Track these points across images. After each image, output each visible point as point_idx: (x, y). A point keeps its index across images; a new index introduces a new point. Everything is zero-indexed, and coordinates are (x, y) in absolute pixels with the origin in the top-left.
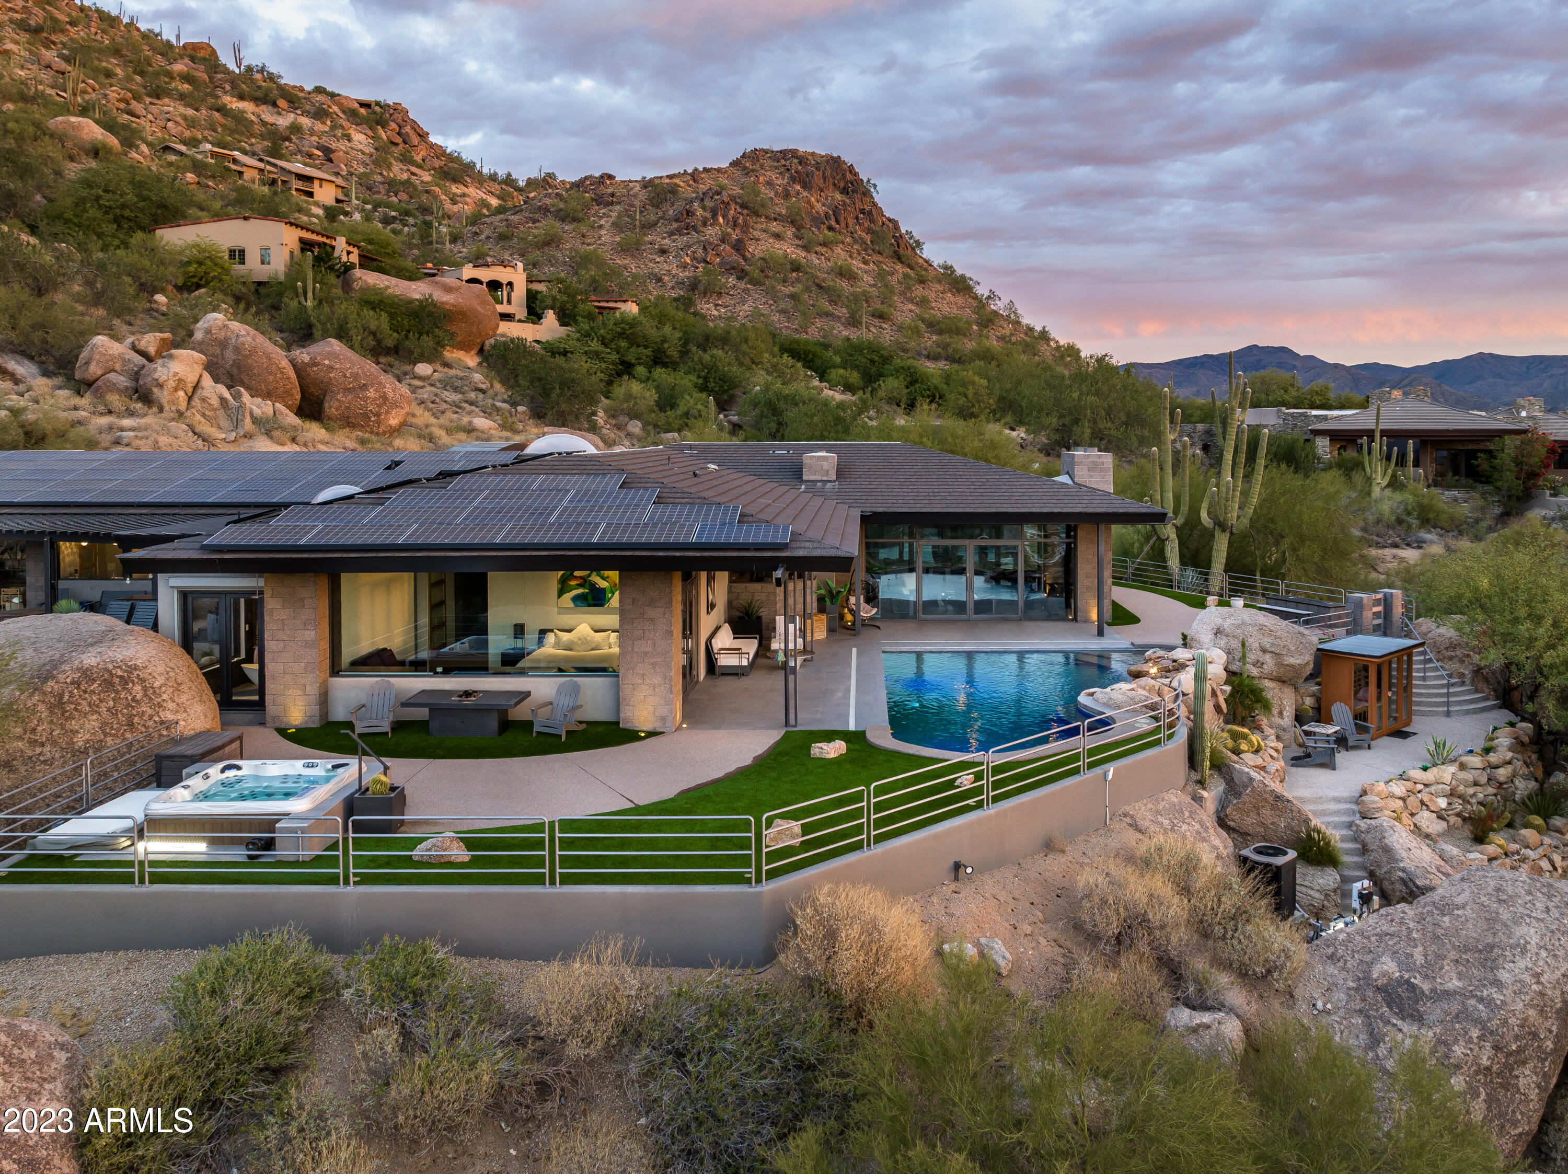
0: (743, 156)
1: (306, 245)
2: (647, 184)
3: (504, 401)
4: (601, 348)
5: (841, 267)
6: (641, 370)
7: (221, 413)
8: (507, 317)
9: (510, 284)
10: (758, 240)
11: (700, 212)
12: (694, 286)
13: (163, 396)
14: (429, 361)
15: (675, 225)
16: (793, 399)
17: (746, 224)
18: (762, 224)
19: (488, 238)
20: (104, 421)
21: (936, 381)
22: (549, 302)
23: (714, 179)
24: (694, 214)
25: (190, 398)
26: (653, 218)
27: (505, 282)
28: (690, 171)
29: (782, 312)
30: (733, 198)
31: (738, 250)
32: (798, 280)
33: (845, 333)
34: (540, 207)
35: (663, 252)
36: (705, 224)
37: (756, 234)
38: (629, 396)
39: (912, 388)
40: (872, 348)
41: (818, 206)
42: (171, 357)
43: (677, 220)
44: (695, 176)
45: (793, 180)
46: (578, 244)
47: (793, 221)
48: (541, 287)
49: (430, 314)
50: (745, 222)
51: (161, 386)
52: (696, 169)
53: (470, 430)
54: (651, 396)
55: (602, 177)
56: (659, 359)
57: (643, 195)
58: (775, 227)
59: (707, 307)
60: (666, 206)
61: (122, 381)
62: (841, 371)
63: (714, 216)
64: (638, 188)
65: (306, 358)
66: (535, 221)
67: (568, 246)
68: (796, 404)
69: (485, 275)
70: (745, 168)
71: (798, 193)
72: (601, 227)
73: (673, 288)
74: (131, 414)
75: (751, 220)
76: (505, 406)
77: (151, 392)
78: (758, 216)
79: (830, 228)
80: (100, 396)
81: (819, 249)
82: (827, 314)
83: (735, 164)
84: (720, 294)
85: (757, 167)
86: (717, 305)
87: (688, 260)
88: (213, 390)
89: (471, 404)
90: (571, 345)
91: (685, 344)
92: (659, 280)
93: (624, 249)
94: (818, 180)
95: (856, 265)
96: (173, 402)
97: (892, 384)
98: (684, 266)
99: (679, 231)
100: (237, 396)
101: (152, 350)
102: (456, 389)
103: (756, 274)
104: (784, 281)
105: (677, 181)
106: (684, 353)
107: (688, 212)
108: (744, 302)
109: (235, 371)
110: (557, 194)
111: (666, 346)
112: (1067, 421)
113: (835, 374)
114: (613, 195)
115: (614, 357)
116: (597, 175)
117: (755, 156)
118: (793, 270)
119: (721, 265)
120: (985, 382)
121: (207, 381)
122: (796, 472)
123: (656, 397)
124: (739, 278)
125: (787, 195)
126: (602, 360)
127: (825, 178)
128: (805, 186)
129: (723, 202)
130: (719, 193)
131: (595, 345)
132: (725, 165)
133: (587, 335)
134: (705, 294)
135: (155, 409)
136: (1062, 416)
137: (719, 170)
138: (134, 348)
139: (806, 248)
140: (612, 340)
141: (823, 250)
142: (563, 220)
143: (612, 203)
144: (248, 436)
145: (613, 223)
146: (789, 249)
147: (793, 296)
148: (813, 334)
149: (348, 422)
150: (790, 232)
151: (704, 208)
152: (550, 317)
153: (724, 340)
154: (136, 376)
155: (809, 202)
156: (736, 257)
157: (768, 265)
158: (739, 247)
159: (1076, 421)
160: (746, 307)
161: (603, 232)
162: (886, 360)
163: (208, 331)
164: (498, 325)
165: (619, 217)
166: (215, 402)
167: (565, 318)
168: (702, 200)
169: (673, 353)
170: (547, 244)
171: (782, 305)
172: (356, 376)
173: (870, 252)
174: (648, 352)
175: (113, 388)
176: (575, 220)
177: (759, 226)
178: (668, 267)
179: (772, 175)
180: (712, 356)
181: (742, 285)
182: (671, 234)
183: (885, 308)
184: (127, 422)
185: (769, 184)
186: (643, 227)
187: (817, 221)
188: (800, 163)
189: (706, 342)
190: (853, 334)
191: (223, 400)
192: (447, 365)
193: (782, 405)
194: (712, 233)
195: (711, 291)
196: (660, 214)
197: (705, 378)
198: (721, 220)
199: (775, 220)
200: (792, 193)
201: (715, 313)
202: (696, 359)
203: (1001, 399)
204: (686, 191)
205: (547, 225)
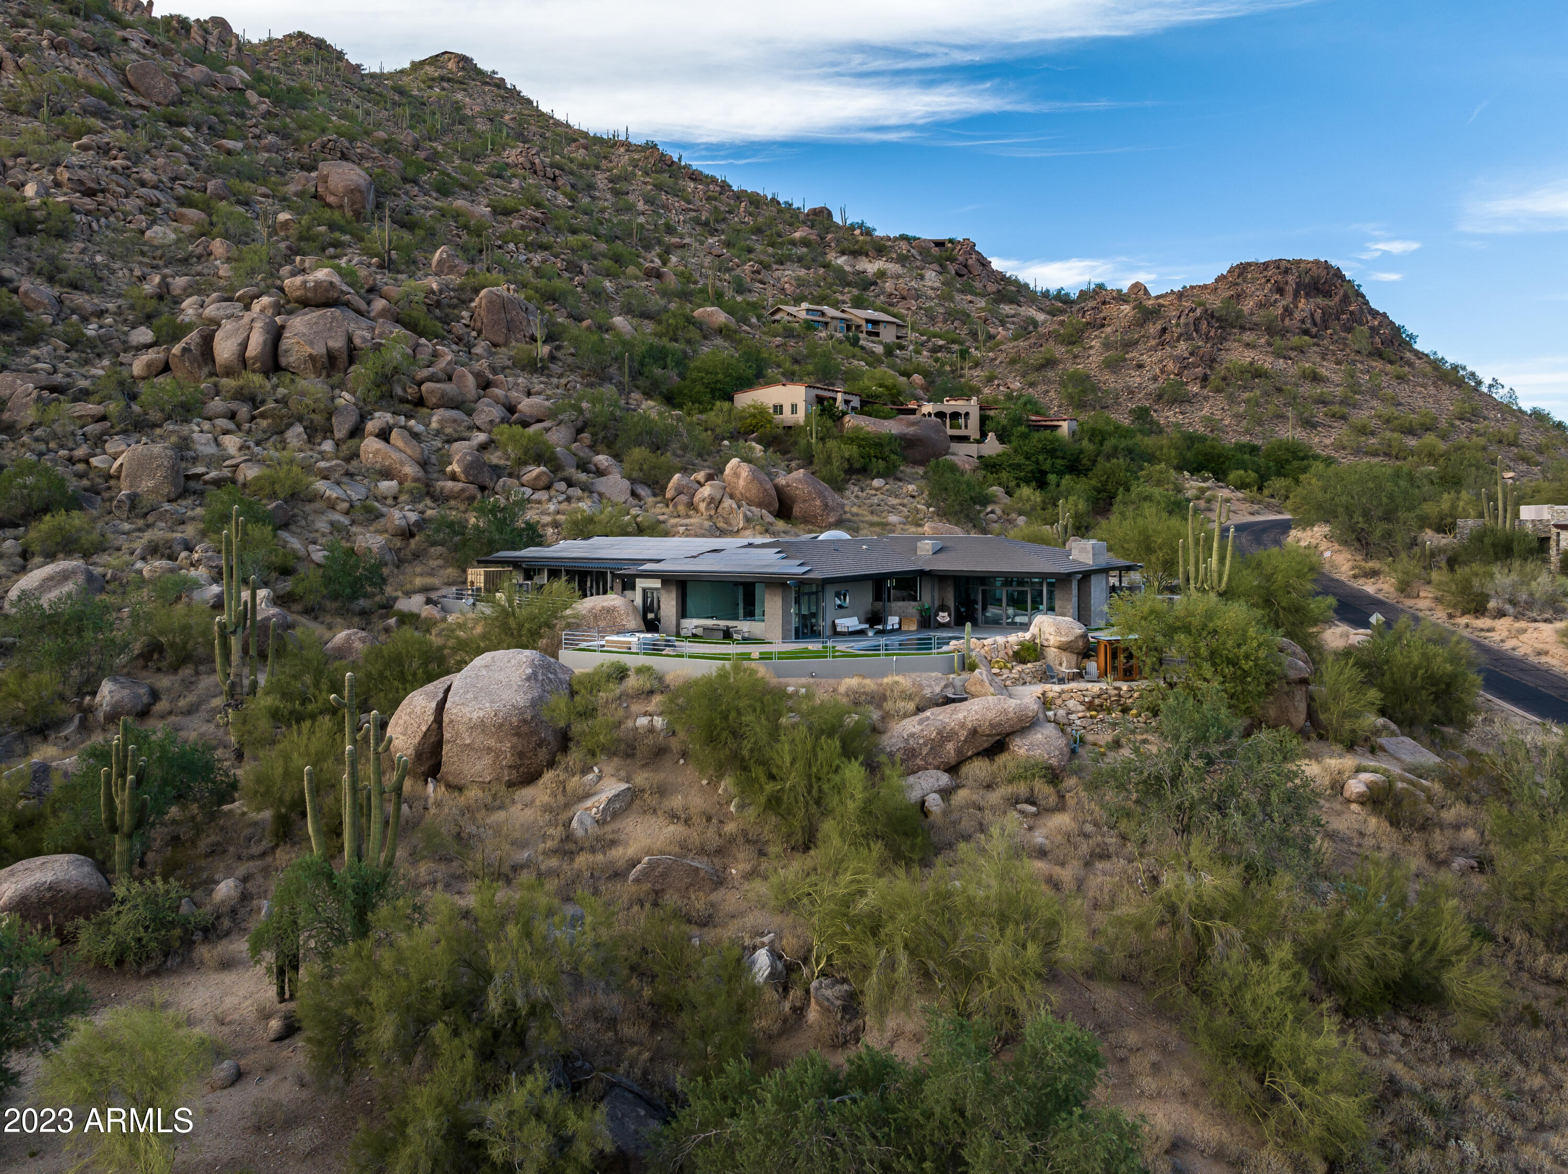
0: (1230, 271)
1: (817, 400)
5: (1309, 370)
7: (731, 516)
8: (962, 439)
10: (1229, 350)
13: (703, 507)
15: (1153, 342)
17: (1219, 336)
18: (1236, 335)
20: (675, 521)
22: (995, 425)
23: (1196, 296)
24: (1172, 331)
25: (717, 508)
26: (1136, 336)
27: (963, 412)
28: (1178, 290)
29: (1236, 416)
30: (1211, 313)
31: (1205, 361)
34: (1044, 334)
36: (1179, 339)
37: (1227, 344)
41: (1297, 312)
42: (709, 485)
43: (1155, 338)
44: (1181, 294)
46: (1070, 364)
47: (1267, 329)
48: (989, 414)
50: (1217, 334)
51: (703, 501)
52: (1183, 288)
57: (1129, 316)
58: (1248, 336)
59: (1166, 416)
60: (1148, 325)
61: (686, 498)
62: (1241, 472)
63: (1189, 331)
64: (1128, 310)
65: (784, 482)
66: (1039, 346)
67: (1061, 367)
70: (1230, 283)
71: (1276, 302)
72: (1091, 348)
73: (1141, 399)
75: (1225, 332)
76: (922, 506)
77: (698, 505)
78: (1233, 328)
80: (675, 507)
81: (1290, 354)
83: (1220, 279)
84: (1182, 403)
86: (1177, 412)
88: (728, 503)
90: (1004, 459)
93: (1107, 366)
95: (1326, 366)
98: (1154, 379)
99: (1155, 348)
100: (740, 505)
101: (703, 480)
103: (1220, 382)
105: (1160, 301)
107: (1165, 330)
108: (1202, 409)
114: (1105, 318)
117: (1242, 270)
119: (1188, 376)
121: (725, 497)
124: (1205, 387)
125: (1263, 306)
127: (1306, 284)
128: (1284, 294)
129: (1197, 319)
130: (1194, 311)
132: (1210, 280)
134: (1168, 403)
135: (699, 514)
137: (1205, 287)
138: (695, 479)
139: (1278, 356)
141: (1293, 354)
142: (1062, 344)
144: (744, 529)
145: (1102, 344)
146: (1257, 357)
149: (803, 520)
150: (1263, 340)
151: (1179, 325)
152: (993, 438)
154: (693, 496)
155: (1287, 309)
156: (1202, 368)
157: (1232, 373)
161: (1092, 352)
163: (732, 469)
165: (1107, 337)
166: (729, 510)
168: (1179, 317)
169: (1086, 462)
171: (1237, 410)
172: (810, 493)
173: (1348, 351)
174: (1065, 462)
175: (682, 502)
176: (1071, 343)
177: (1233, 337)
178: (1141, 380)
179: (1253, 287)
180: (1112, 465)
181: (1204, 393)
182: (1149, 350)
184: (686, 521)
186: (1126, 345)
188: (1282, 273)
191: (733, 508)
192: (895, 479)
195: (1175, 400)
196: (1142, 333)
198: (1194, 334)
199: (1250, 329)
200: (1270, 302)
204: (1170, 309)
205: (1047, 349)
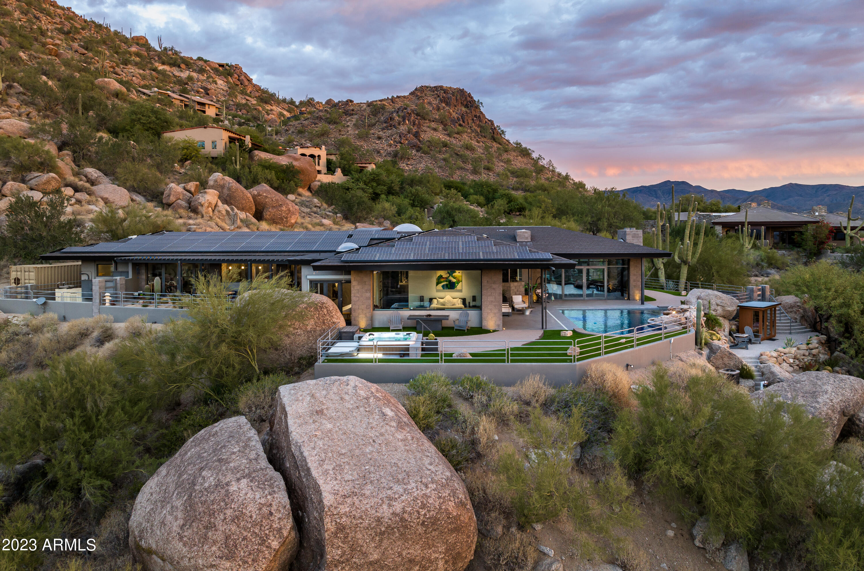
0: (416, 89)
1: (232, 140)
2: (369, 104)
3: (330, 212)
4: (364, 186)
5: (467, 145)
6: (383, 196)
7: (226, 217)
8: (319, 172)
9: (319, 156)
10: (426, 131)
11: (397, 118)
12: (396, 155)
13: (203, 210)
14: (293, 193)
15: (385, 125)
16: (459, 209)
17: (419, 124)
18: (427, 123)
19: (293, 132)
20: (181, 221)
21: (521, 201)
22: (338, 165)
23: (402, 102)
24: (394, 119)
25: (213, 211)
26: (373, 121)
27: (317, 155)
28: (390, 97)
29: (440, 167)
30: (413, 111)
31: (416, 137)
32: (446, 151)
33: (471, 177)
34: (317, 117)
35: (379, 138)
36: (399, 124)
37: (424, 128)
38: (384, 209)
39: (510, 204)
40: (487, 184)
41: (454, 114)
42: (205, 192)
43: (385, 122)
44: (393, 100)
45: (441, 101)
46: (337, 135)
47: (442, 122)
48: (333, 158)
49: (291, 171)
50: (419, 123)
51: (202, 206)
52: (393, 97)
53: (322, 225)
54: (394, 209)
55: (347, 101)
56: (390, 192)
57: (368, 110)
58: (433, 125)
59: (403, 165)
60: (379, 115)
61: (184, 203)
62: (475, 196)
63: (404, 120)
64: (365, 107)
65: (256, 193)
66: (315, 124)
67: (333, 136)
68: (460, 212)
69: (308, 152)
70: (417, 96)
71: (444, 108)
72: (348, 126)
73: (385, 156)
74: (190, 218)
75: (422, 122)
76: (331, 214)
77: (197, 208)
78: (425, 119)
79: (460, 125)
80: (175, 210)
81: (455, 135)
82: (462, 168)
83: (412, 94)
84: (408, 159)
85: (423, 95)
86: (407, 164)
87: (392, 142)
88: (223, 207)
89: (315, 213)
90: (351, 185)
91: (402, 184)
92: (379, 152)
93: (360, 137)
94: (453, 101)
95: (474, 143)
96: (206, 213)
97: (500, 204)
98: (390, 145)
99: (387, 128)
100: (232, 210)
101: (193, 190)
102: (307, 207)
103: (426, 149)
104: (440, 152)
105: (384, 103)
106: (402, 188)
107: (391, 118)
108: (420, 162)
109: (228, 199)
110: (326, 110)
111: (393, 185)
112: (595, 219)
113: (472, 197)
114: (353, 110)
115: (371, 191)
116: (345, 100)
117: (422, 89)
118: (444, 147)
119: (408, 144)
120: (550, 201)
121: (220, 203)
122: (514, 238)
123: (396, 209)
124: (417, 151)
125: (438, 109)
126: (365, 192)
127: (457, 100)
128: (447, 104)
129: (408, 113)
130: (406, 109)
131: (361, 185)
132: (407, 94)
133: (358, 180)
134: (401, 159)
135: (200, 216)
136: (592, 217)
137: (404, 97)
138: (184, 188)
139: (449, 135)
140: (369, 183)
141: (458, 136)
142: (329, 123)
143: (353, 114)
144: (239, 227)
145: (354, 124)
146: (441, 136)
147: (444, 160)
148: (456, 177)
149: (273, 221)
150: (441, 127)
151: (399, 116)
152: (339, 171)
153: (420, 182)
154: (189, 202)
155: (449, 112)
156: (415, 140)
157: (431, 144)
158: (417, 135)
159: (599, 219)
160: (422, 165)
161: (349, 129)
162: (495, 191)
163: (216, 181)
164: (316, 176)
165: (357, 121)
166: (224, 212)
167: (346, 172)
168: (398, 112)
169: (397, 188)
170: (323, 135)
171: (440, 164)
172: (277, 201)
173: (480, 136)
174: (385, 188)
175: (180, 206)
176: (335, 123)
177: (425, 125)
178: (383, 146)
179: (430, 99)
180: (416, 190)
181: (419, 154)
182: (383, 129)
183: (490, 165)
184: (191, 221)
185: (430, 103)
186: (369, 126)
187: (454, 121)
188: (445, 93)
189: (412, 182)
190: (476, 178)
191: (227, 211)
192: (300, 195)
193: (454, 213)
194: (403, 128)
195: (405, 157)
196: (377, 119)
197: (413, 200)
198: (407, 122)
199: (433, 121)
200: (441, 108)
201: (407, 168)
202: (408, 191)
203: (558, 209)
204: (389, 107)
205: (321, 126)
